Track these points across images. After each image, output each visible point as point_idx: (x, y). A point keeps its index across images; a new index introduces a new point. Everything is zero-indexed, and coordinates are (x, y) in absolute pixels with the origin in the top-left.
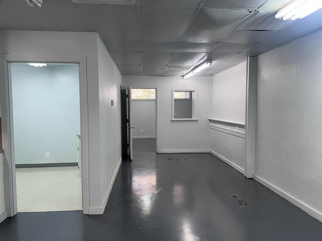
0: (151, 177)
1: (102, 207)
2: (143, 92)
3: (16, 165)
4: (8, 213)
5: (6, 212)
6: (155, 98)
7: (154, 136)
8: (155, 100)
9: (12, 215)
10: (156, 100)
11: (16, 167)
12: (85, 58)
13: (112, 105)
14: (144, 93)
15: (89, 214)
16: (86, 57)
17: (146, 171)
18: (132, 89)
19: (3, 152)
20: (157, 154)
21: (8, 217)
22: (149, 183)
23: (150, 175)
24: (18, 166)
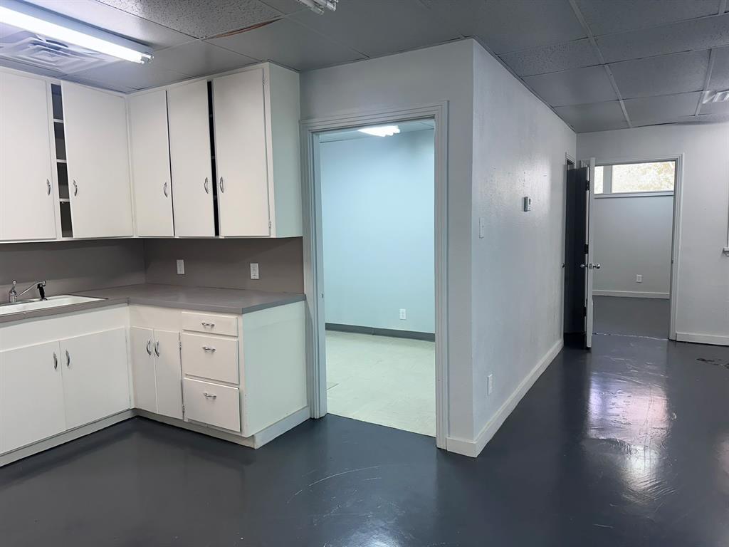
0: (629, 399)
1: (475, 443)
2: (660, 173)
3: (326, 324)
4: (311, 409)
5: (308, 408)
6: (672, 189)
7: (665, 294)
8: (673, 194)
9: (317, 416)
10: (675, 194)
11: (326, 329)
12: (446, 102)
13: (525, 209)
14: (662, 175)
15: (448, 450)
16: (448, 102)
17: (620, 382)
18: (596, 168)
19: (304, 298)
20: (671, 343)
21: (311, 418)
22: (618, 413)
23: (629, 395)
24: (330, 327)
